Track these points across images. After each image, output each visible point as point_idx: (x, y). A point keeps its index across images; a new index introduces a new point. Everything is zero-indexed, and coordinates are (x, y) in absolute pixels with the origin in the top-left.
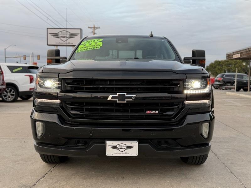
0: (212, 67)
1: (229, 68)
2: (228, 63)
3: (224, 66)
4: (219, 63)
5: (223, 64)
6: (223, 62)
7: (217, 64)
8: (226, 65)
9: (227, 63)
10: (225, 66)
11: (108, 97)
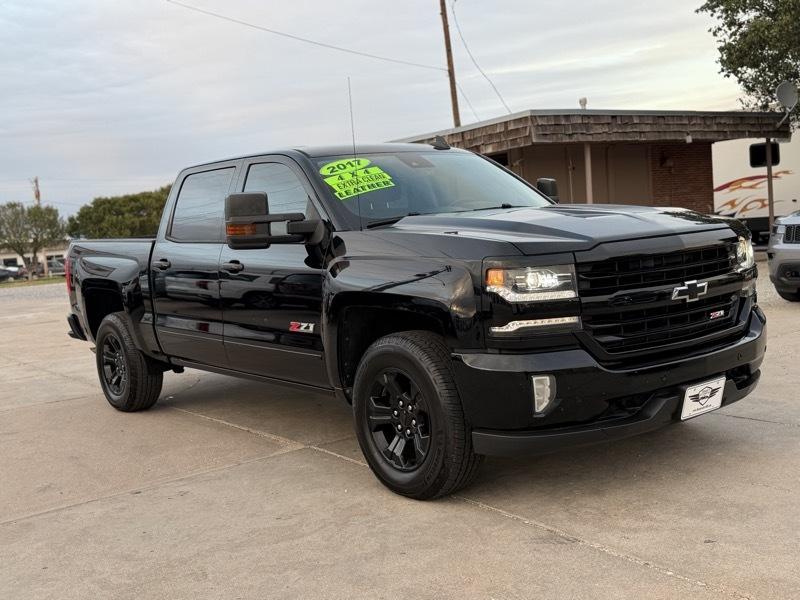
0: (90, 218)
1: (141, 219)
2: (138, 204)
3: (126, 215)
4: (107, 205)
5: (124, 209)
6: (120, 202)
7: (104, 209)
8: (131, 211)
9: (133, 203)
10: (131, 215)
11: (670, 294)
